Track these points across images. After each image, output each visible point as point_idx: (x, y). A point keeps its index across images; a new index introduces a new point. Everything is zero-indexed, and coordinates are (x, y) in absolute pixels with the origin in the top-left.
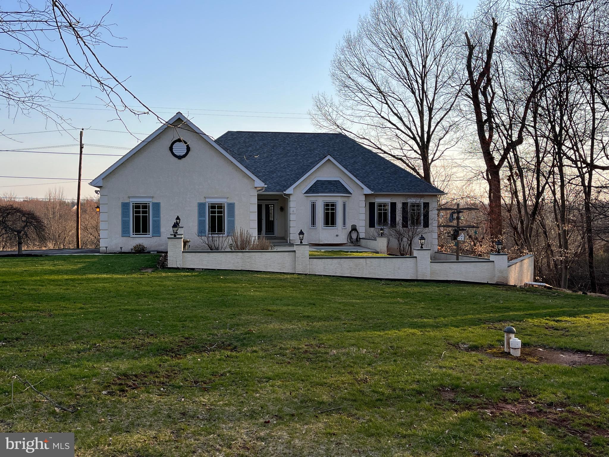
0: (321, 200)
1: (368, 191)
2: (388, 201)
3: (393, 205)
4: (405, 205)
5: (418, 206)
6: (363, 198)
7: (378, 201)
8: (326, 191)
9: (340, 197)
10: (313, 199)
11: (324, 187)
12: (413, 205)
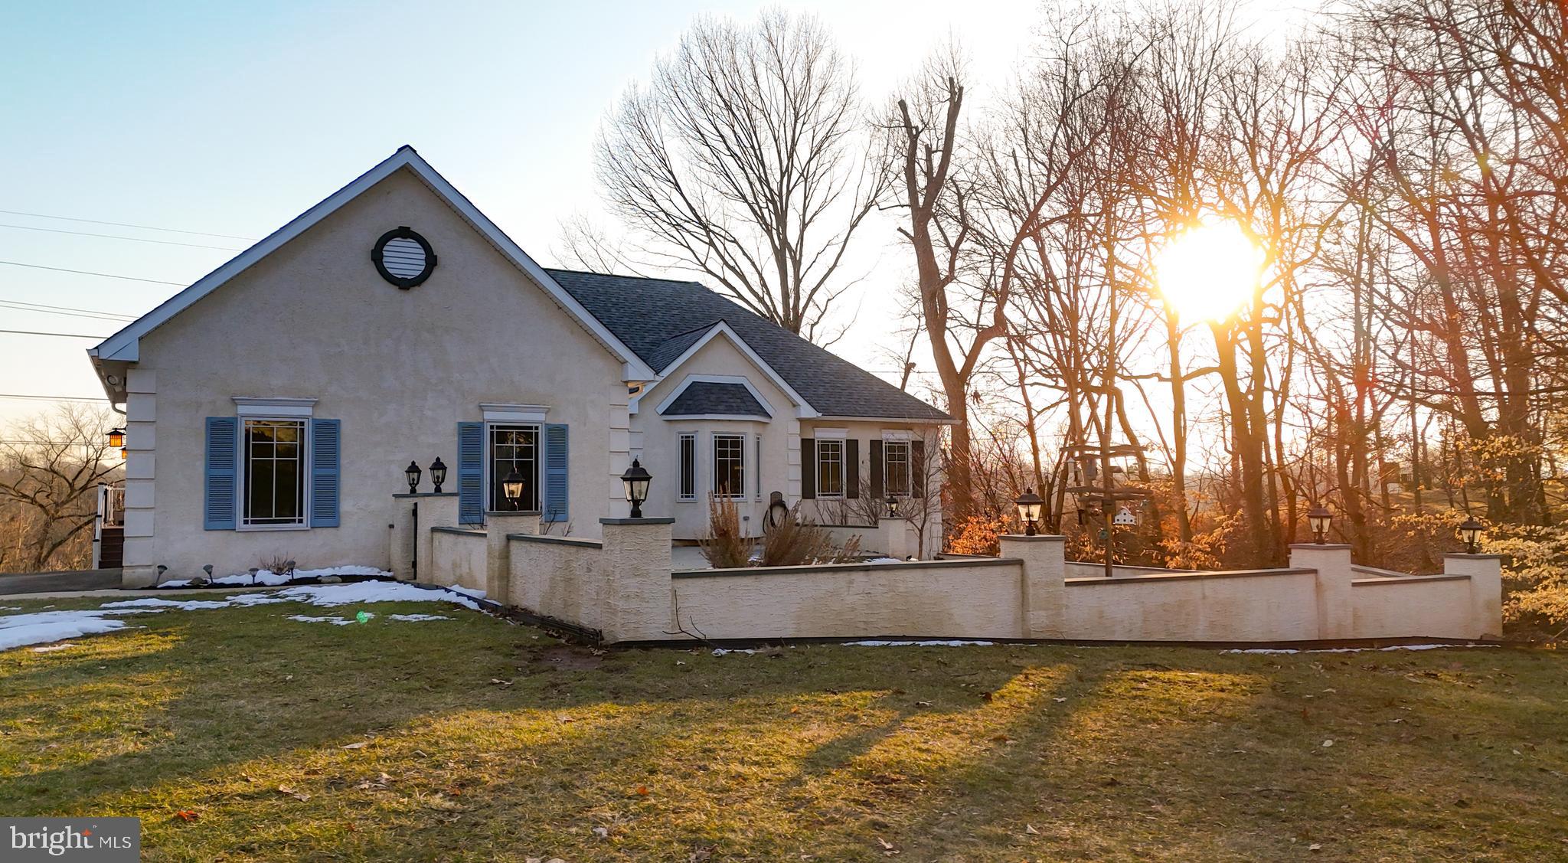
0: (706, 433)
1: (807, 411)
2: (839, 435)
3: (853, 445)
4: (876, 445)
5: (902, 447)
6: (796, 428)
7: (822, 435)
8: (720, 407)
9: (751, 425)
10: (687, 429)
11: (713, 397)
12: (892, 447)
